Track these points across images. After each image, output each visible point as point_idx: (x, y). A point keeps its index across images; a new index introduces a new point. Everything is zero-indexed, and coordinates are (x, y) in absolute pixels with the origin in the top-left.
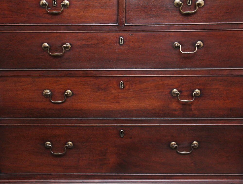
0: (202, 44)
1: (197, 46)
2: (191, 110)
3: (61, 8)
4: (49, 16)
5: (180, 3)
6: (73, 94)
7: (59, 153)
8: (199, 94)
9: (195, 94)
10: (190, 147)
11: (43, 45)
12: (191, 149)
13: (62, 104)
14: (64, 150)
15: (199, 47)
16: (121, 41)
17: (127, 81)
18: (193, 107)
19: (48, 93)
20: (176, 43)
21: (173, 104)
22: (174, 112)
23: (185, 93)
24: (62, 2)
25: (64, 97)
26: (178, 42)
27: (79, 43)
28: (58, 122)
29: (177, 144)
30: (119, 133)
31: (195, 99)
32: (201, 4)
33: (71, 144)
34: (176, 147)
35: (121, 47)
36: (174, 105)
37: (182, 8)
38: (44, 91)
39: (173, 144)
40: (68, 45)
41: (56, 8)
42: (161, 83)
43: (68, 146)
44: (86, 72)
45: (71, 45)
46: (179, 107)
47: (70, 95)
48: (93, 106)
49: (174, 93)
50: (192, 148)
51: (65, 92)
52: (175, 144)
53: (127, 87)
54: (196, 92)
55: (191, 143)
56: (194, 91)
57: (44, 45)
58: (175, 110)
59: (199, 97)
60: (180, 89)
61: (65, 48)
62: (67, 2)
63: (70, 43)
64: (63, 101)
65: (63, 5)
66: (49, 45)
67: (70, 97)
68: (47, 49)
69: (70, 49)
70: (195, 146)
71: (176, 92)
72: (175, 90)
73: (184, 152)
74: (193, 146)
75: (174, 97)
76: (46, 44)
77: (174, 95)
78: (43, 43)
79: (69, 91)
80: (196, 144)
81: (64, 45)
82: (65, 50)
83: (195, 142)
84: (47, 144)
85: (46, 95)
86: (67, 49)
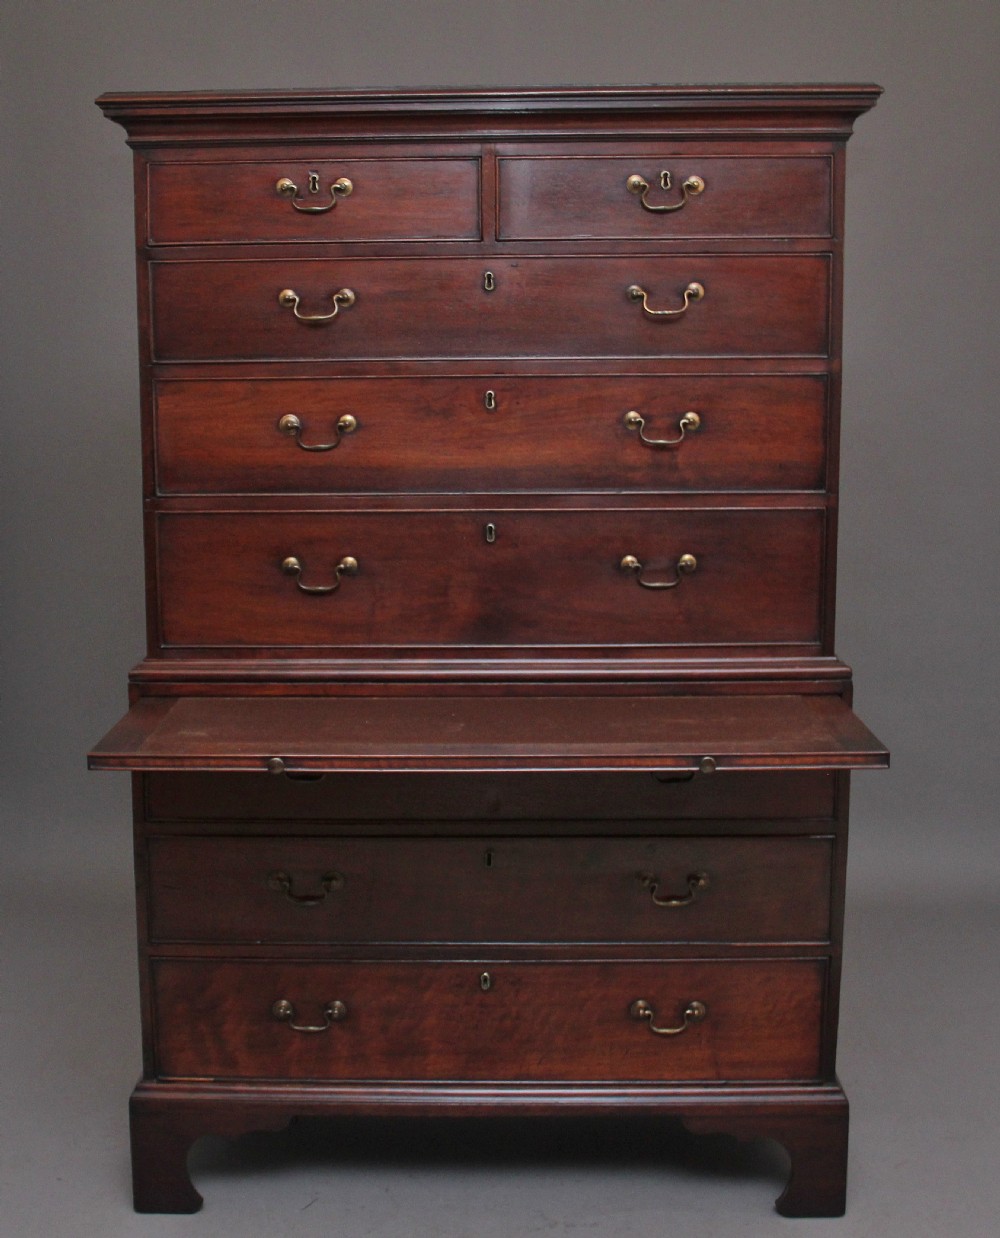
0: (701, 292)
1: (690, 295)
2: (674, 468)
3: (333, 198)
4: (299, 218)
5: (642, 184)
6: (359, 426)
7: (320, 588)
8: (697, 425)
9: (684, 424)
10: (675, 570)
11: (282, 295)
12: (677, 575)
13: (327, 453)
14: (336, 577)
15: (694, 299)
16: (489, 281)
17: (503, 390)
18: (680, 458)
19: (292, 422)
20: (634, 287)
21: (628, 451)
22: (630, 475)
23: (659, 423)
24: (334, 183)
25: (337, 434)
26: (640, 286)
27: (376, 289)
28: (320, 502)
29: (639, 562)
30: (484, 531)
31: (684, 438)
32: (697, 187)
33: (352, 564)
34: (637, 569)
35: (489, 300)
36: (632, 455)
37: (646, 195)
38: (284, 414)
39: (627, 563)
40: (349, 293)
41: (317, 198)
42: (594, 394)
43: (346, 568)
44: (395, 368)
45: (355, 294)
46: (646, 456)
47: (352, 429)
48: (412, 456)
49: (630, 422)
50: (679, 572)
51: (338, 420)
52: (633, 562)
53: (504, 406)
54: (688, 419)
55: (678, 559)
56: (683, 416)
57: (285, 296)
58: (633, 469)
59: (698, 432)
60: (645, 411)
61: (339, 300)
62: (347, 183)
63: (352, 289)
64: (333, 444)
65: (336, 189)
66: (297, 295)
67: (351, 433)
68: (291, 304)
69: (352, 307)
70: (687, 565)
71: (635, 418)
72: (632, 414)
73: (657, 584)
74: (682, 567)
75: (629, 434)
76: (290, 293)
77: (632, 428)
78: (281, 290)
79: (349, 418)
80: (691, 560)
81: (336, 293)
82: (339, 306)
83: (687, 557)
84: (288, 564)
85: (289, 428)
86: (345, 305)
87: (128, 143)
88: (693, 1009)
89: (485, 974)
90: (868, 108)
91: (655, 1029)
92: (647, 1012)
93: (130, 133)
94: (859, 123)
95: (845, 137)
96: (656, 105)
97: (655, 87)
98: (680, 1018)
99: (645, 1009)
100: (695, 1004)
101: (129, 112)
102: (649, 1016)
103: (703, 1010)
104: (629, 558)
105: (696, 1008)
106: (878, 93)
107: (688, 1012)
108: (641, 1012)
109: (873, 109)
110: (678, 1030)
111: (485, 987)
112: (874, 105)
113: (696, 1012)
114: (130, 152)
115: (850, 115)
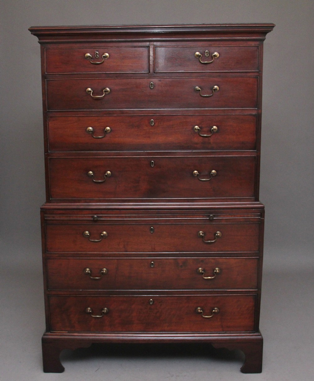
0: (218, 88)
1: (214, 90)
2: (210, 143)
3: (103, 59)
4: (93, 66)
5: (200, 55)
6: (111, 130)
7: (100, 181)
8: (217, 130)
9: (212, 130)
10: (210, 175)
11: (87, 90)
12: (210, 177)
13: (101, 139)
14: (104, 178)
15: (216, 91)
16: (152, 85)
17: (156, 119)
18: (211, 140)
19: (90, 129)
20: (197, 87)
21: (195, 138)
22: (195, 145)
23: (205, 129)
24: (103, 55)
25: (104, 133)
26: (199, 87)
27: (117, 88)
28: (99, 154)
29: (198, 173)
30: (151, 163)
31: (212, 134)
32: (217, 56)
33: (109, 173)
34: (198, 175)
35: (152, 91)
36: (196, 140)
37: (201, 58)
38: (87, 128)
39: (195, 173)
40: (108, 89)
41: (98, 59)
42: (184, 120)
43: (108, 175)
44: (122, 112)
45: (110, 89)
46: (200, 140)
47: (109, 131)
48: (128, 140)
50: (211, 176)
51: (105, 129)
52: (197, 173)
53: (157, 124)
54: (214, 128)
55: (211, 172)
56: (212, 127)
57: (88, 90)
58: (197, 144)
59: (217, 132)
60: (200, 126)
61: (105, 91)
62: (107, 54)
63: (109, 88)
64: (103, 136)
65: (104, 56)
66: (92, 90)
67: (109, 133)
68: (90, 93)
69: (109, 94)
70: (213, 174)
71: (197, 128)
72: (196, 127)
73: (204, 180)
74: (212, 174)
75: (195, 133)
76: (90, 89)
77: (196, 131)
78: (87, 88)
79: (108, 128)
80: (214, 172)
81: (104, 89)
82: (105, 94)
83: (213, 171)
84: (89, 173)
85: (89, 131)
86: (107, 93)
87: (38, 42)
88: (215, 310)
89: (151, 300)
90: (270, 31)
91: (203, 316)
92: (201, 311)
93: (39, 39)
94: (268, 35)
95: (264, 40)
96: (204, 30)
97: (204, 24)
98: (211, 313)
99: (200, 310)
100: (216, 308)
101: (39, 33)
102: (202, 312)
103: (218, 310)
104: (195, 171)
105: (216, 310)
106: (273, 27)
107: (214, 311)
108: (199, 311)
109: (272, 31)
110: (211, 316)
111: (151, 303)
112: (272, 30)
113: (216, 311)
114: (39, 45)
115: (265, 33)
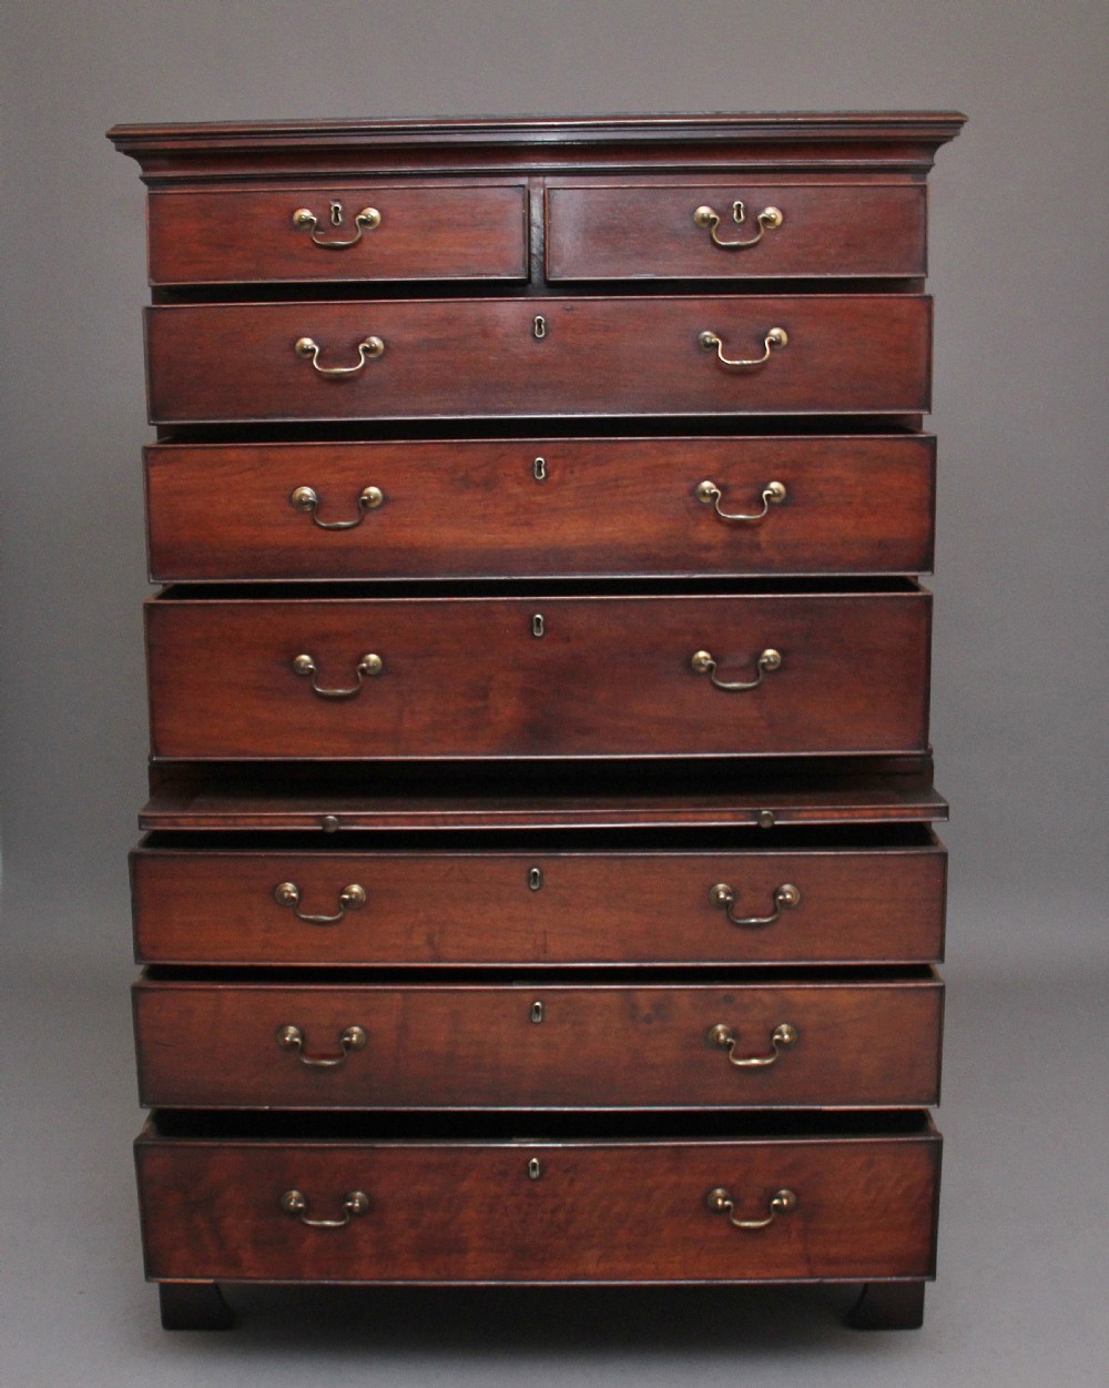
0: (784, 338)
1: (771, 343)
2: (758, 546)
3: (357, 230)
4: (320, 254)
5: (712, 216)
6: (386, 499)
7: (340, 691)
8: (783, 497)
9: (768, 496)
10: (755, 668)
11: (298, 344)
12: (758, 675)
13: (349, 532)
14: (357, 679)
15: (777, 347)
16: (540, 326)
17: (554, 457)
18: (763, 536)
19: (308, 496)
20: (707, 333)
21: (702, 527)
22: (703, 555)
23: (739, 494)
24: (359, 213)
25: (359, 509)
26: (714, 333)
27: (409, 337)
29: (713, 658)
30: (531, 624)
31: (768, 513)
32: (775, 220)
33: (375, 662)
34: (711, 667)
35: (539, 348)
36: (706, 533)
37: (717, 230)
38: (295, 489)
39: (699, 659)
40: (376, 341)
41: (338, 230)
42: (662, 461)
43: (368, 667)
45: (384, 342)
46: (719, 535)
47: (377, 503)
48: (449, 535)
49: (704, 494)
50: (761, 671)
51: (361, 494)
52: (706, 659)
53: (555, 476)
54: (771, 490)
55: (759, 655)
56: (766, 487)
57: (302, 345)
58: (708, 548)
59: (783, 504)
60: (721, 481)
61: (366, 350)
62: (374, 213)
63: (381, 337)
64: (356, 521)
65: (362, 221)
66: (317, 344)
67: (376, 509)
68: (309, 355)
69: (381, 357)
70: (770, 663)
71: (710, 489)
72: (706, 485)
73: (735, 685)
74: (764, 664)
75: (703, 507)
76: (307, 342)
77: (705, 500)
78: (299, 338)
79: (374, 490)
80: (774, 656)
81: (363, 342)
82: (366, 358)
83: (770, 652)
84: (299, 662)
85: (302, 503)
86: (371, 356)
87: (142, 178)
88: (780, 1198)
89: (534, 1160)
90: (950, 138)
91: (736, 1222)
92: (727, 1203)
93: (145, 169)
94: (942, 153)
95: (926, 170)
96: (719, 135)
97: (718, 115)
98: (765, 1209)
99: (724, 1199)
100: (783, 1192)
101: (142, 145)
102: (729, 1207)
103: (793, 1198)
104: (702, 654)
105: (783, 1200)
106: (961, 123)
107: (776, 1202)
108: (720, 1202)
109: (955, 139)
110: (763, 1223)
111: (535, 1174)
112: (957, 134)
113: (785, 1202)
114: (144, 189)
115: (931, 146)
